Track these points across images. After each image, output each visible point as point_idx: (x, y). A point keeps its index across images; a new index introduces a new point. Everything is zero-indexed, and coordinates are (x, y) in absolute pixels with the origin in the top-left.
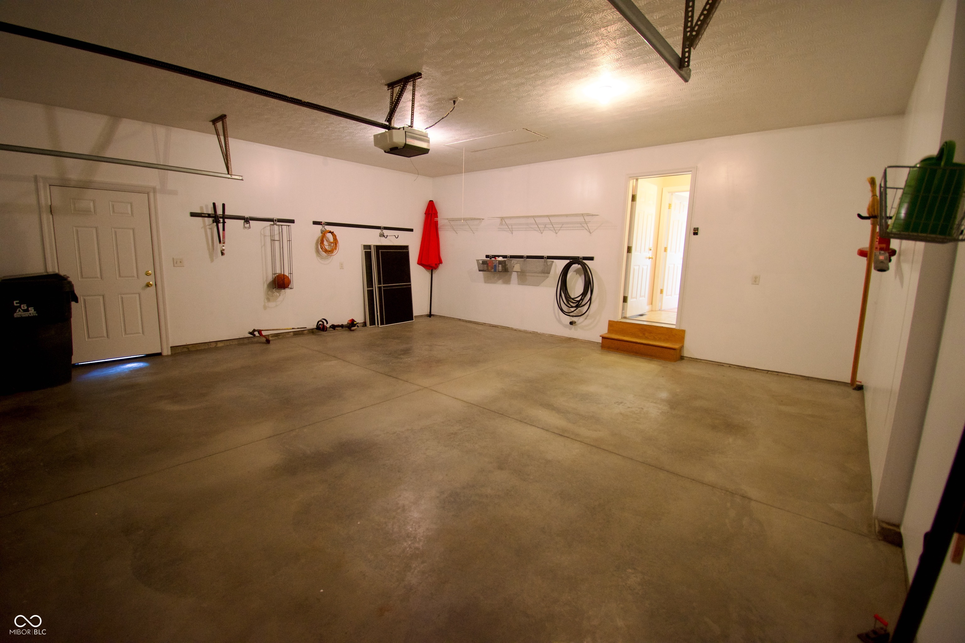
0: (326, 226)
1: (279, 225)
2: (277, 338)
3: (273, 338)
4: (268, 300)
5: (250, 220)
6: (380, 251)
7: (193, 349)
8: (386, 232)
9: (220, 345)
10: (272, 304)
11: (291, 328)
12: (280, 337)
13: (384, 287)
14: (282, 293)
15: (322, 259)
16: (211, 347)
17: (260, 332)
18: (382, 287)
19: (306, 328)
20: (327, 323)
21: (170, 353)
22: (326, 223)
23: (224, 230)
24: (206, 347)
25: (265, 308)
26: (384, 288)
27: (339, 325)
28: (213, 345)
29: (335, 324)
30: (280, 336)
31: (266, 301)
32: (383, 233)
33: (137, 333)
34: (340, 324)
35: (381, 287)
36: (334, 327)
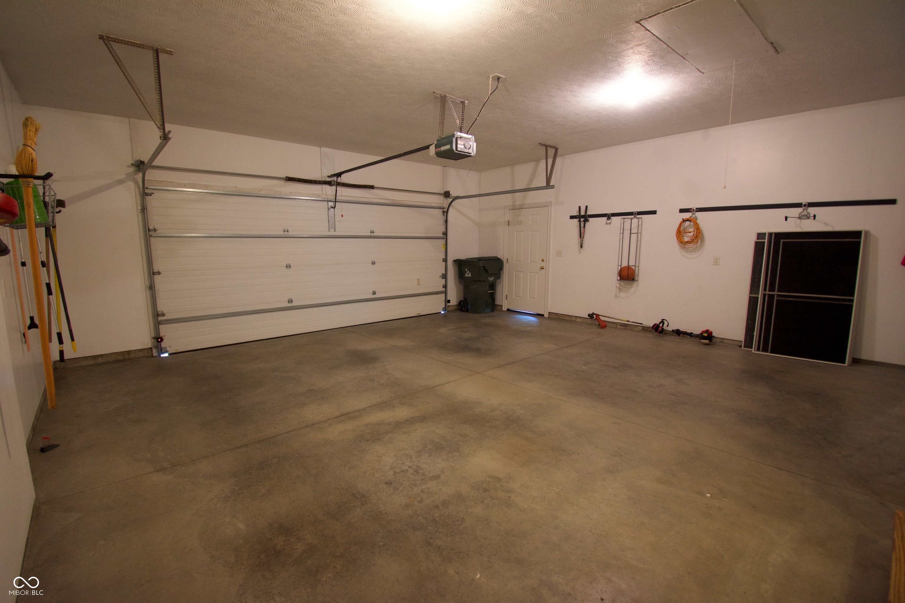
0: (696, 213)
1: (638, 218)
2: (624, 328)
3: (621, 327)
4: (620, 290)
5: (611, 216)
6: (782, 241)
7: (561, 318)
8: (812, 211)
9: (578, 320)
10: (623, 295)
11: (632, 321)
12: (628, 328)
13: (778, 295)
14: (634, 285)
15: (688, 253)
16: (573, 320)
17: (598, 315)
18: (776, 296)
19: (642, 324)
20: (668, 326)
21: (547, 317)
22: (696, 209)
23: (584, 227)
24: (569, 319)
25: (616, 296)
26: (779, 298)
27: (687, 332)
28: (574, 319)
29: (682, 330)
30: (628, 326)
31: (618, 291)
32: (808, 213)
33: (533, 298)
34: (689, 332)
35: (773, 295)
36: (678, 332)
